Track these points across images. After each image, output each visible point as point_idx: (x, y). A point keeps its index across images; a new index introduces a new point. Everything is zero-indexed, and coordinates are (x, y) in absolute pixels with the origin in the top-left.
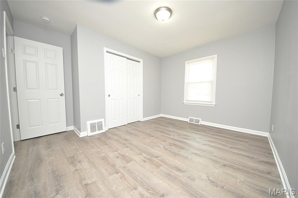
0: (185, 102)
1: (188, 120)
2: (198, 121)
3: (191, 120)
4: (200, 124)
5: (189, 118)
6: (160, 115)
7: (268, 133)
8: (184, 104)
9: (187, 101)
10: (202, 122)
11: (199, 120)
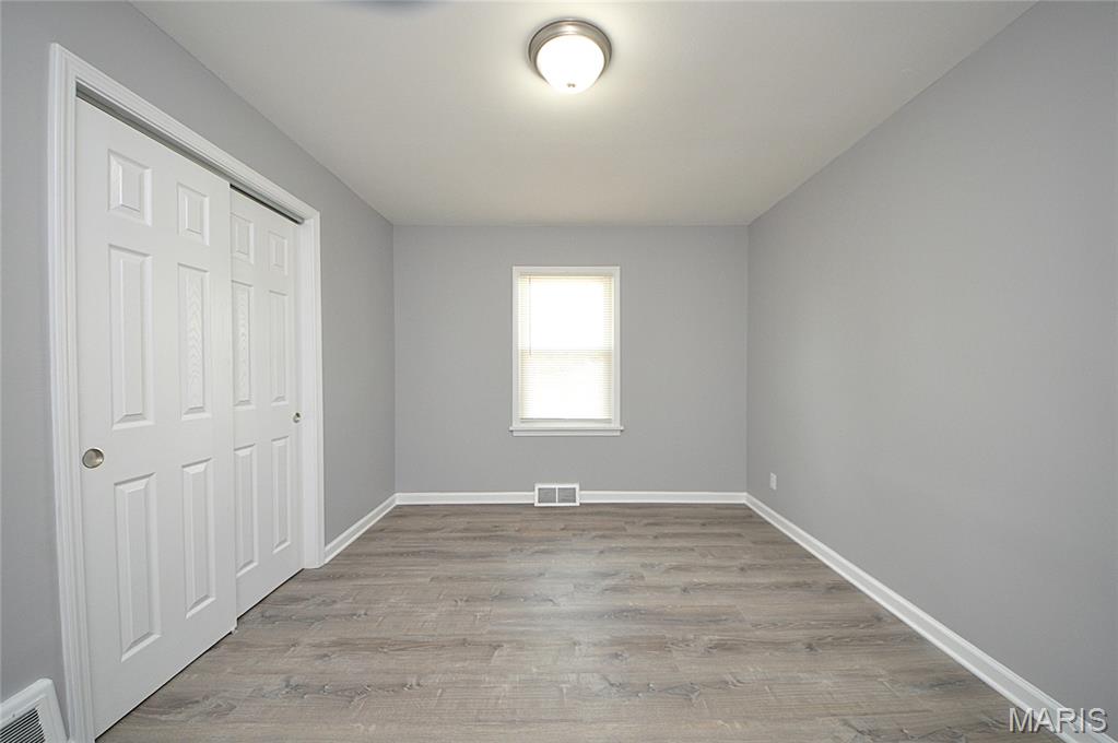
0: (516, 425)
1: (531, 498)
2: (569, 495)
3: (545, 495)
4: (578, 504)
5: (538, 486)
6: (394, 500)
7: (745, 494)
8: (515, 434)
9: (524, 420)
10: (584, 497)
11: (574, 489)
